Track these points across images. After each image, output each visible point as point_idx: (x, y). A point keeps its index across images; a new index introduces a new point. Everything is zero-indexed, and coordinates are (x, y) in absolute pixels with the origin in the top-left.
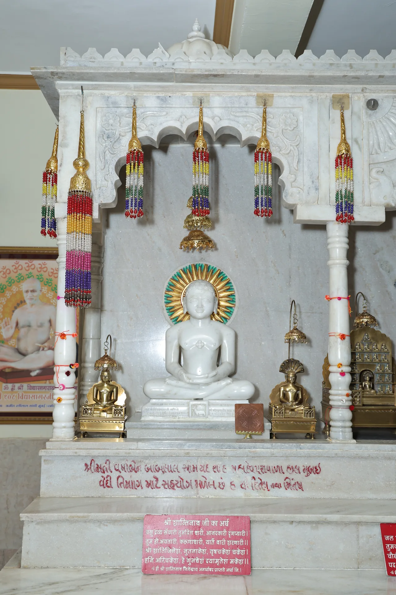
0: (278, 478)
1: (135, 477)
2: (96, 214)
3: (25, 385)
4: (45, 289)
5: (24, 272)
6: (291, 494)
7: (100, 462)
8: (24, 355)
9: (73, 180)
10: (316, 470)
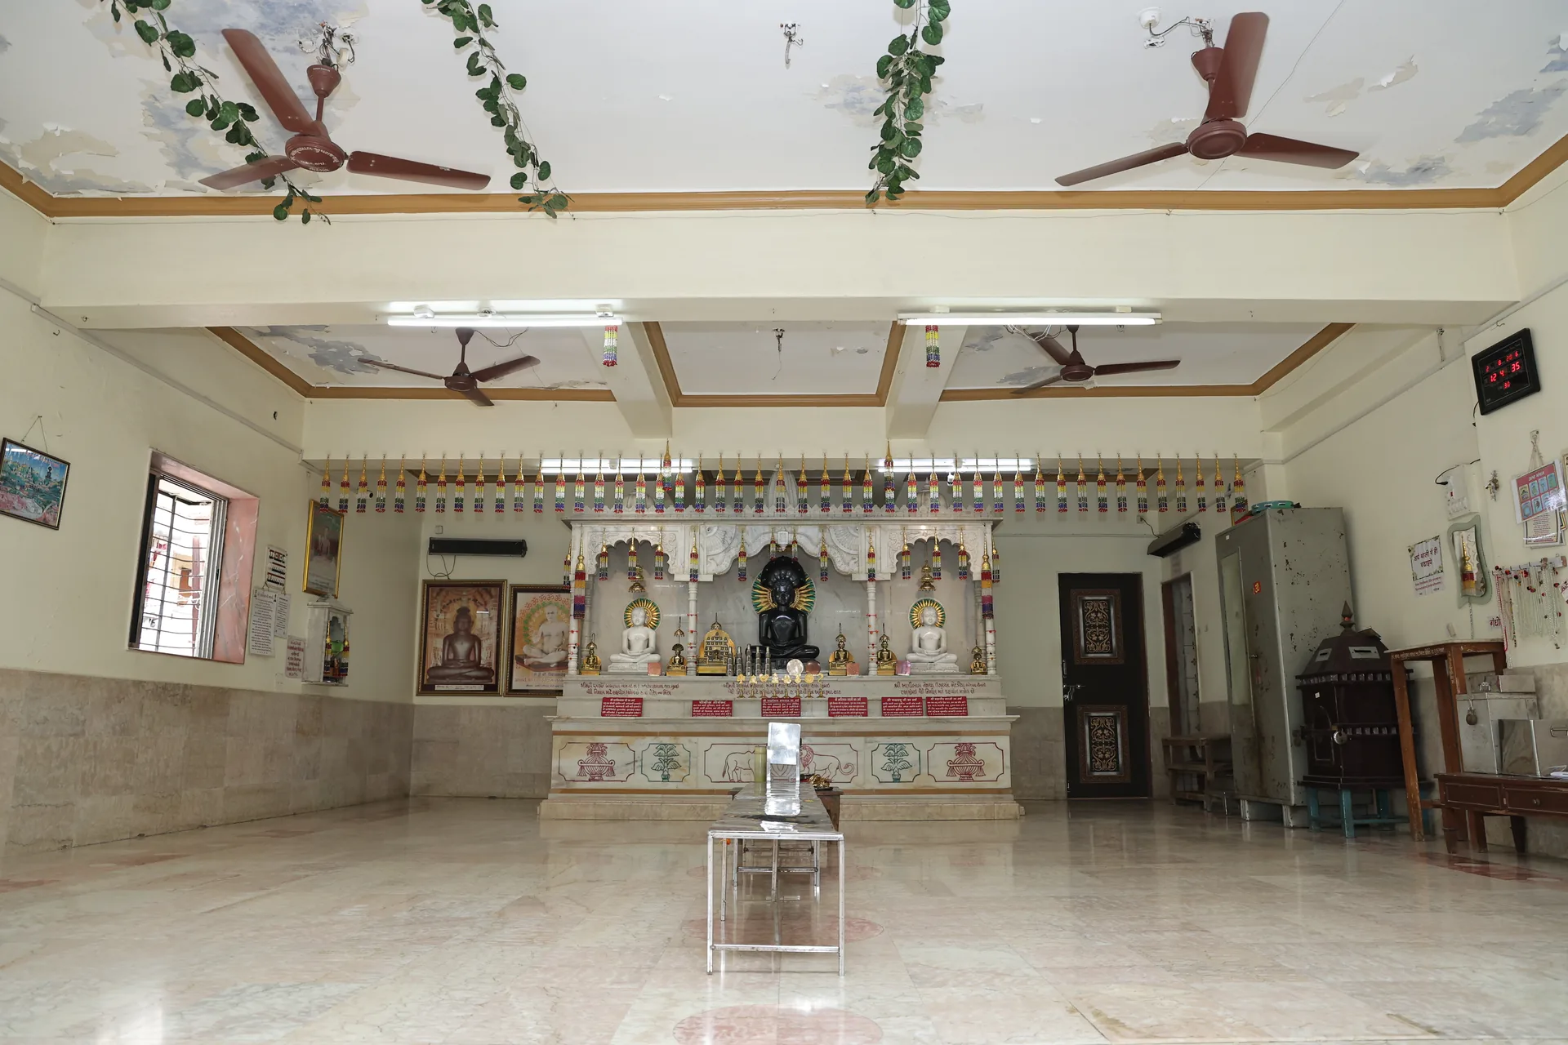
0: (661, 690)
1: (602, 689)
2: (587, 579)
3: (547, 673)
4: (560, 612)
5: (547, 602)
6: (666, 697)
7: (588, 683)
8: (547, 654)
9: (577, 566)
10: (677, 687)
